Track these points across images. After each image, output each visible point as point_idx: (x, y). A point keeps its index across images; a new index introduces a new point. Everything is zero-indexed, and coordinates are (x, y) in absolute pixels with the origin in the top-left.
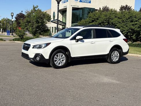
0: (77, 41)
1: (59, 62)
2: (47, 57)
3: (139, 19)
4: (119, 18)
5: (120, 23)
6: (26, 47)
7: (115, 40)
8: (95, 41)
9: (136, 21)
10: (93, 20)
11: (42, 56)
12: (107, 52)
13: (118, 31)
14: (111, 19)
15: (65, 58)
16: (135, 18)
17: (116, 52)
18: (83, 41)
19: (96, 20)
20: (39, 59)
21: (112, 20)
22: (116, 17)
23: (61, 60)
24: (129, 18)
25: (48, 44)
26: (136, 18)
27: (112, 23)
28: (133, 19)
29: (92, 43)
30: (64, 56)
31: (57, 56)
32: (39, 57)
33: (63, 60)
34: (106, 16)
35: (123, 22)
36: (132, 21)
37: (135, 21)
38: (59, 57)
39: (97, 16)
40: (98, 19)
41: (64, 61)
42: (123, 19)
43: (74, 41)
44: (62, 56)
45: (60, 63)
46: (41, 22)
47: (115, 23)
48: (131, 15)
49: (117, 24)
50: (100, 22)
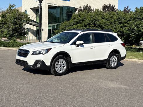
0: (78, 47)
1: (60, 68)
2: (48, 63)
3: (127, 21)
4: (106, 19)
5: (108, 24)
6: (23, 53)
7: (113, 44)
8: (95, 46)
9: (125, 23)
10: (78, 21)
11: (43, 63)
12: (106, 57)
13: (115, 35)
14: (97, 20)
15: (66, 64)
16: (124, 19)
17: (114, 57)
18: (83, 46)
19: (82, 22)
20: (40, 65)
21: (99, 21)
22: (102, 18)
23: (62, 66)
24: (117, 20)
25: (49, 50)
26: (125, 20)
27: (99, 25)
28: (122, 21)
29: (92, 48)
30: (64, 62)
31: (58, 62)
32: (40, 63)
33: (63, 67)
34: (92, 17)
35: (111, 24)
36: (120, 23)
37: (124, 23)
38: (59, 64)
39: (82, 17)
40: (83, 20)
41: (65, 68)
42: (111, 21)
43: (74, 46)
44: (63, 62)
46: (19, 24)
47: (102, 25)
48: (120, 16)
49: (105, 26)
50: (86, 24)
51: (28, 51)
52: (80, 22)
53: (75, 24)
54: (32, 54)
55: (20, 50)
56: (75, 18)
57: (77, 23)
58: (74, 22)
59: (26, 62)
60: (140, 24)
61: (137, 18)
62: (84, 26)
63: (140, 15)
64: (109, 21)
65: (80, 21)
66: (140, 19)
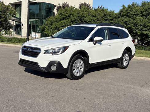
1: (77, 70)
2: (65, 65)
3: (113, 18)
4: (93, 16)
5: (94, 21)
6: (31, 51)
8: (111, 43)
10: (65, 17)
14: (83, 16)
15: (83, 65)
16: (110, 16)
17: (126, 55)
19: (68, 18)
20: (56, 68)
21: (85, 17)
22: (89, 15)
23: (79, 68)
24: (103, 17)
26: (111, 17)
28: (107, 18)
29: (108, 45)
30: (82, 62)
31: (76, 63)
33: (81, 69)
34: (79, 14)
35: (98, 21)
36: (106, 20)
37: (109, 20)
38: (77, 65)
39: (68, 12)
40: (69, 16)
41: (82, 70)
42: (98, 17)
43: (92, 43)
44: (81, 63)
45: (79, 71)
47: (89, 22)
48: (106, 14)
49: (92, 22)
50: (73, 20)
51: (39, 49)
52: (66, 18)
53: (61, 20)
54: (45, 53)
55: (24, 47)
56: (62, 14)
57: (64, 19)
58: (60, 18)
59: (36, 64)
60: (129, 21)
61: (126, 15)
62: (71, 22)
63: (129, 13)
64: (95, 18)
65: (67, 16)
66: (129, 16)
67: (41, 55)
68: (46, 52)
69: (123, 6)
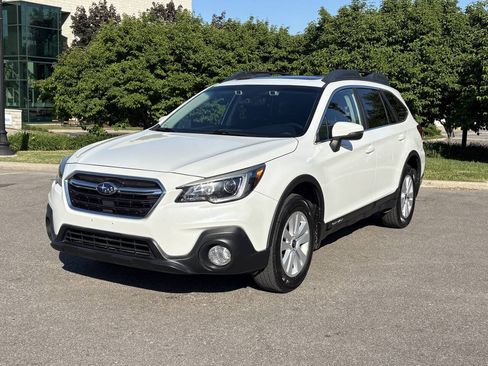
3: (290, 53)
4: (223, 46)
5: (229, 63)
9: (282, 59)
10: (125, 51)
14: (189, 49)
16: (277, 46)
17: (408, 179)
18: (350, 147)
19: (137, 53)
21: (195, 52)
24: (258, 48)
26: (280, 48)
27: (198, 66)
28: (270, 53)
30: (304, 222)
31: (288, 227)
32: (226, 242)
34: (172, 39)
35: (239, 62)
36: (265, 60)
37: (276, 60)
38: (291, 233)
40: (139, 49)
41: (305, 248)
44: (300, 224)
45: (296, 257)
47: (209, 66)
48: (262, 38)
49: (220, 67)
50: (154, 60)
51: (155, 184)
52: (131, 54)
53: (113, 61)
54: (178, 200)
55: (77, 176)
56: (112, 40)
57: (120, 57)
58: (108, 54)
60: (352, 62)
61: (334, 41)
62: (147, 68)
63: (346, 33)
64: (231, 54)
65: (131, 49)
66: (348, 45)
67: (166, 207)
68: (185, 195)
69: (323, 12)
